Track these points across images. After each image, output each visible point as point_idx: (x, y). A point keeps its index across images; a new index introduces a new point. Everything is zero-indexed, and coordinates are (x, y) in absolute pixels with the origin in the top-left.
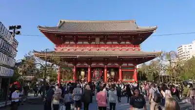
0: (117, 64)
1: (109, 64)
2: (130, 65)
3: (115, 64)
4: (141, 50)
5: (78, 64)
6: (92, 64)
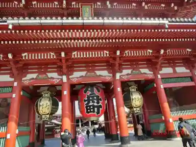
0: (146, 71)
3: (143, 71)
5: (30, 76)
6: (72, 74)
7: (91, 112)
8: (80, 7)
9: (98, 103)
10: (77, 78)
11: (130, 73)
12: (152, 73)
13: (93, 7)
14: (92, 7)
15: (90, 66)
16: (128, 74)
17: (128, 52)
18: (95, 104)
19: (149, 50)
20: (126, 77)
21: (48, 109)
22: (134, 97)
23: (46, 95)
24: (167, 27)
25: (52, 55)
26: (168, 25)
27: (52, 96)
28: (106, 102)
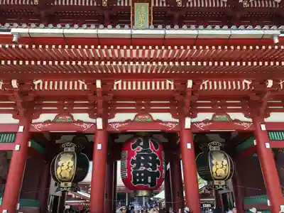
0: (240, 116)
1: (201, 117)
3: (233, 116)
5: (44, 117)
6: (113, 117)
7: (140, 182)
8: (131, 4)
9: (154, 167)
10: (121, 123)
11: (210, 119)
12: (250, 120)
13: (153, 5)
14: (150, 6)
15: (143, 105)
16: (206, 121)
17: (208, 83)
18: (150, 169)
19: (245, 81)
20: (203, 125)
21: (70, 172)
22: (214, 162)
23: (69, 149)
24: (276, 41)
25: (81, 85)
26: (279, 38)
27: (77, 151)
28: (169, 166)
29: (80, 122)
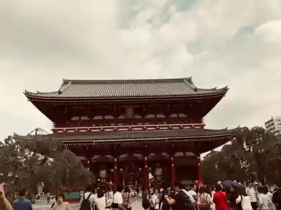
1: (152, 154)
2: (187, 154)
4: (205, 128)
5: (96, 157)
6: (120, 156)
10: (122, 158)
11: (154, 156)
12: (169, 156)
14: (133, 108)
20: (151, 158)
21: (105, 176)
29: (108, 158)
